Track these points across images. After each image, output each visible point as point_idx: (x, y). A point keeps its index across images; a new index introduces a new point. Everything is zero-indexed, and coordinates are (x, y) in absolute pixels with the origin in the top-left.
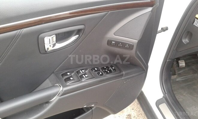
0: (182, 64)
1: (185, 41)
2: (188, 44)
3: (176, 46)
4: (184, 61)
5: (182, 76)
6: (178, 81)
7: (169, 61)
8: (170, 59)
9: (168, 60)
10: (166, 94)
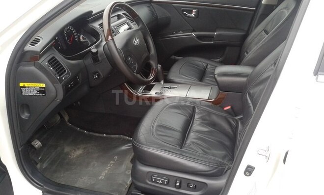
0: (37, 144)
1: (25, 116)
2: (29, 117)
3: (19, 127)
4: (36, 140)
5: (46, 160)
6: (45, 168)
7: (22, 150)
8: (21, 146)
9: (20, 149)
10: (44, 187)
